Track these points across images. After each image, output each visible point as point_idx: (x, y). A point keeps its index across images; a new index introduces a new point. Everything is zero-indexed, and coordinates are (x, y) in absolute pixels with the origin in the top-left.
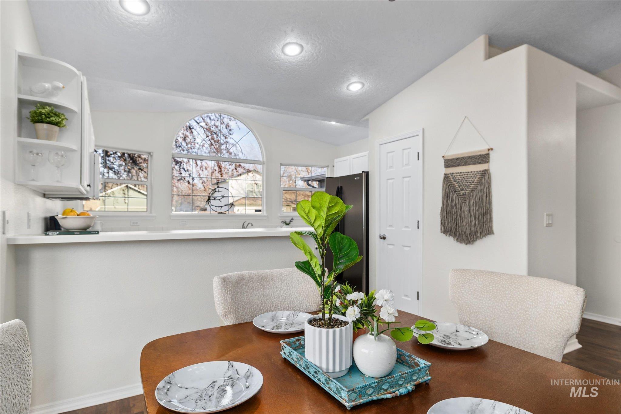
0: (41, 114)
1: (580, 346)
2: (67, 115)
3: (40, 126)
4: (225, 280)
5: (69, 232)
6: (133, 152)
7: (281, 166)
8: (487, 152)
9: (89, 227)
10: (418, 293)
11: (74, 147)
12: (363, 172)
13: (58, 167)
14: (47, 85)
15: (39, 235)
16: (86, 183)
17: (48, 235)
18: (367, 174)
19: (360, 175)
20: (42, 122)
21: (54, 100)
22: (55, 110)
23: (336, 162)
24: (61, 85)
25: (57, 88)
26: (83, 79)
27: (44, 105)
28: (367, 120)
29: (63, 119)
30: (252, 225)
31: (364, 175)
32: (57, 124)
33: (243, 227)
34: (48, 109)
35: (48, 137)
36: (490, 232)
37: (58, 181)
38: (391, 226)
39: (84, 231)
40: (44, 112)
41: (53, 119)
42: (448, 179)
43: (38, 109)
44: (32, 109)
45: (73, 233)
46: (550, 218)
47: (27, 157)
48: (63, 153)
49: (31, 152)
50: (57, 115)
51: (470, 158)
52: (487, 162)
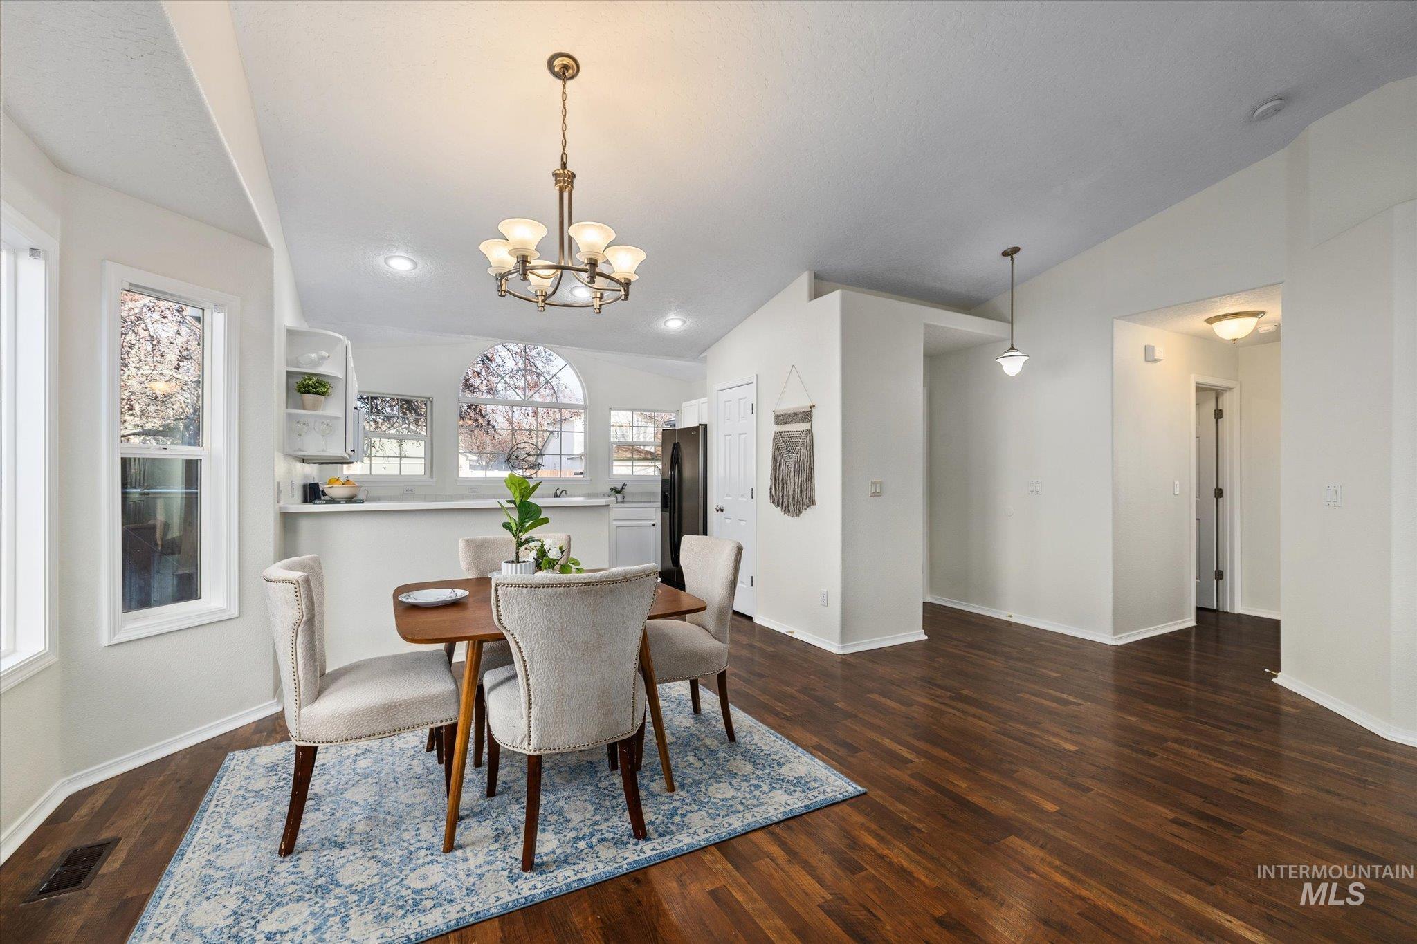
0: (308, 385)
1: (926, 637)
2: (332, 382)
3: (306, 396)
4: (468, 542)
5: (334, 501)
6: (412, 398)
7: (612, 412)
8: (809, 409)
9: (355, 496)
10: (752, 577)
11: (339, 414)
12: (700, 425)
13: (323, 435)
14: (313, 356)
15: (298, 504)
16: (349, 447)
17: (316, 504)
18: (705, 427)
19: (696, 429)
20: (309, 393)
21: (322, 370)
22: (321, 378)
23: (684, 407)
24: (326, 354)
25: (323, 358)
26: (348, 343)
27: (310, 375)
28: (706, 357)
29: (328, 389)
30: (566, 494)
31: (700, 428)
32: (322, 394)
33: (556, 496)
34: (315, 379)
35: (315, 407)
36: (814, 503)
37: (323, 451)
38: (728, 495)
39: (351, 500)
40: (310, 383)
41: (319, 389)
42: (778, 439)
43: (305, 380)
44: (300, 380)
45: (339, 502)
46: (878, 485)
47: (294, 428)
48: (329, 422)
49: (298, 422)
50: (322, 384)
51: (795, 414)
52: (810, 420)
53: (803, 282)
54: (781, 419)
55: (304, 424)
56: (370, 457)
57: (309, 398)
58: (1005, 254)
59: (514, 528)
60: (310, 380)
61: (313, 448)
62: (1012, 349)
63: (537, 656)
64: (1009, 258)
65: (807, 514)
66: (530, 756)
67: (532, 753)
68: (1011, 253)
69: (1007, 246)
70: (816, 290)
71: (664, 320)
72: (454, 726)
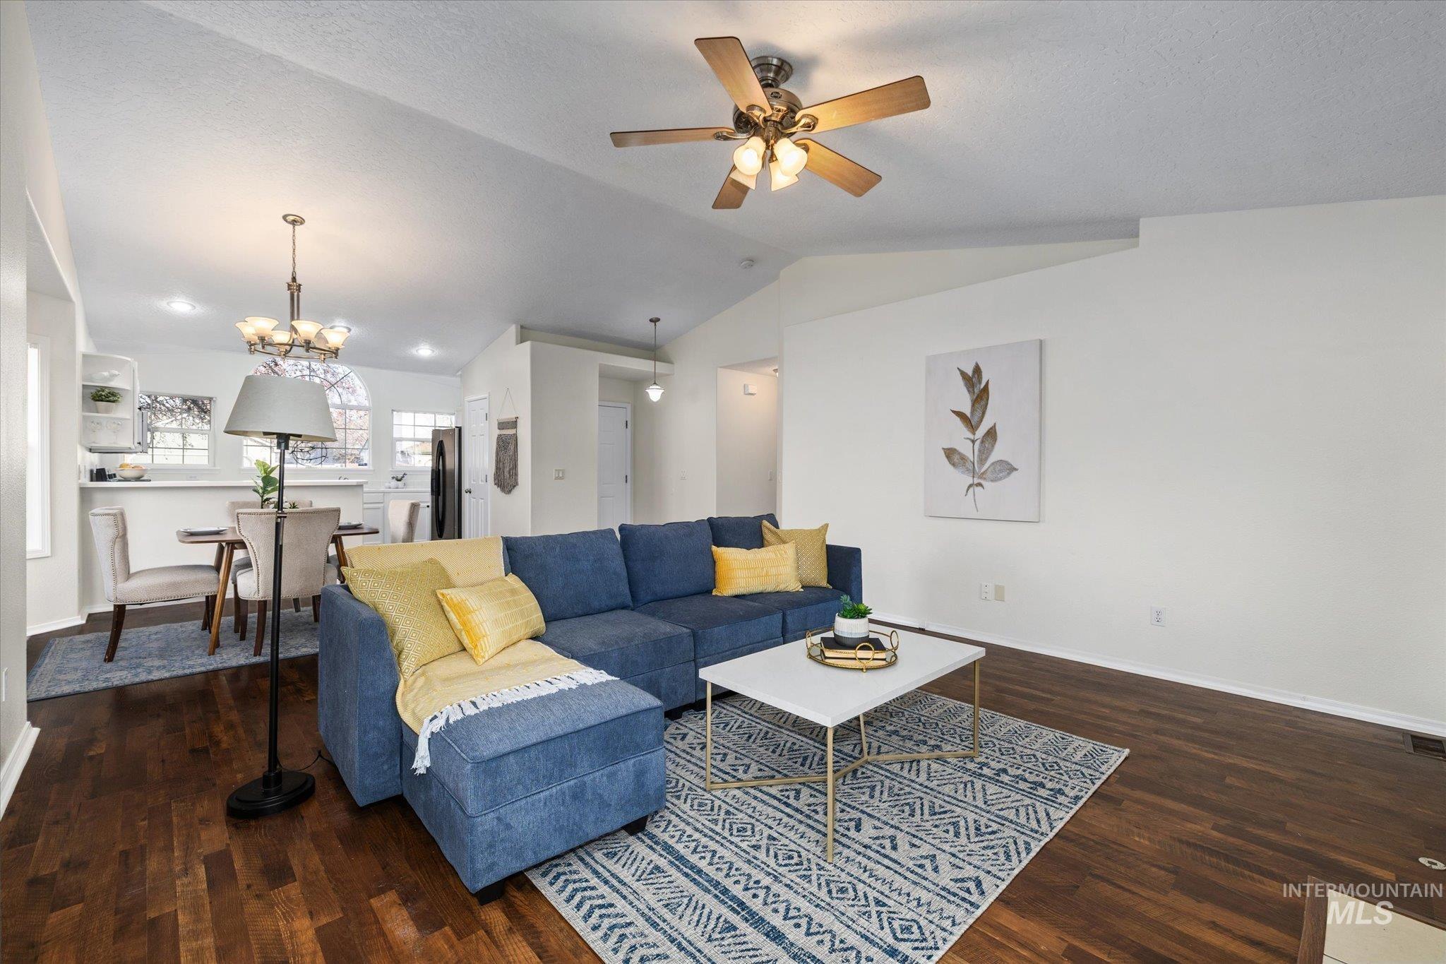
0: (101, 395)
2: (121, 393)
3: (100, 403)
5: (123, 480)
6: (197, 397)
7: (395, 413)
8: (515, 420)
9: (142, 476)
11: (128, 417)
12: (457, 426)
13: (115, 432)
14: (106, 374)
15: (87, 482)
16: (136, 441)
17: (110, 481)
18: (460, 429)
19: (454, 430)
20: (102, 401)
21: (114, 384)
22: (112, 390)
24: (117, 373)
25: (114, 376)
26: (135, 365)
27: (103, 389)
28: (461, 375)
29: (119, 398)
31: (457, 430)
32: (114, 402)
34: (107, 390)
35: (107, 411)
36: (517, 484)
37: (114, 443)
38: (474, 481)
39: (138, 479)
40: (103, 394)
41: (111, 398)
42: (500, 437)
43: (99, 391)
44: (93, 391)
45: (130, 481)
46: (561, 473)
47: (88, 427)
48: (119, 423)
49: (92, 422)
50: (113, 394)
51: (508, 423)
52: (516, 427)
53: (512, 330)
54: (502, 425)
55: (98, 424)
56: (152, 448)
57: (102, 404)
58: (651, 320)
59: (261, 491)
60: (103, 391)
61: (104, 441)
62: (655, 383)
63: (262, 549)
64: (653, 324)
65: (515, 491)
66: (259, 601)
67: (261, 599)
68: (655, 321)
69: (654, 316)
70: (521, 338)
71: (417, 349)
72: (216, 596)
